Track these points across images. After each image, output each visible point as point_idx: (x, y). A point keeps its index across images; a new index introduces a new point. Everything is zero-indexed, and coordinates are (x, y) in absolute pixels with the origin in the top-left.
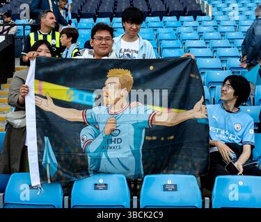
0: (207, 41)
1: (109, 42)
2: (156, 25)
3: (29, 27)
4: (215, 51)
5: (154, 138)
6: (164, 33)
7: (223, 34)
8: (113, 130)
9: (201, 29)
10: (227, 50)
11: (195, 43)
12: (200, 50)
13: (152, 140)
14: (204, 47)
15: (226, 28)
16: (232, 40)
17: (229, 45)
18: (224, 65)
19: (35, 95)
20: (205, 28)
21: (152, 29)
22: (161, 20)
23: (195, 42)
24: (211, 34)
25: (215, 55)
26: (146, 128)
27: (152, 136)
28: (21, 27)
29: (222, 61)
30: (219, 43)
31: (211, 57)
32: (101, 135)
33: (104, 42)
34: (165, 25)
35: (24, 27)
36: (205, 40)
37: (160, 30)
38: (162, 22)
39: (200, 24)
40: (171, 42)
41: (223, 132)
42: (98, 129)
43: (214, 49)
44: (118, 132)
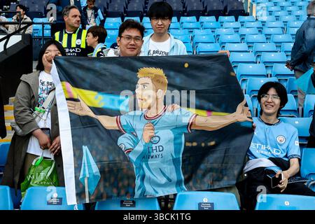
0: (250, 45)
1: (138, 43)
2: (191, 25)
3: (49, 27)
4: (258, 56)
5: (195, 144)
6: (201, 35)
7: (268, 37)
8: (152, 137)
9: (243, 31)
10: (273, 54)
11: (236, 47)
12: (242, 55)
13: (192, 146)
14: (247, 51)
15: (272, 30)
16: (279, 44)
17: (275, 49)
18: (269, 72)
19: (67, 99)
20: (248, 30)
21: (187, 30)
22: (198, 20)
23: (236, 45)
24: (255, 37)
25: (259, 60)
26: (185, 134)
27: (192, 142)
28: (40, 27)
29: (266, 67)
30: (264, 47)
31: (253, 62)
32: (140, 143)
33: (132, 42)
34: (202, 26)
35: (43, 27)
36: (248, 43)
37: (196, 31)
38: (199, 23)
39: (242, 25)
40: (209, 45)
41: (263, 147)
42: (136, 136)
43: (258, 54)
44: (157, 139)
